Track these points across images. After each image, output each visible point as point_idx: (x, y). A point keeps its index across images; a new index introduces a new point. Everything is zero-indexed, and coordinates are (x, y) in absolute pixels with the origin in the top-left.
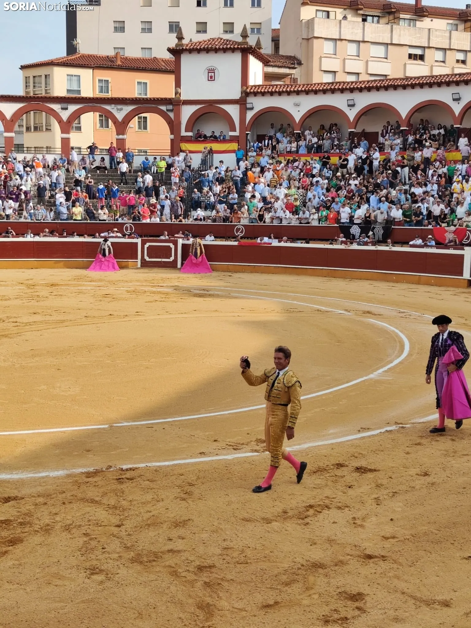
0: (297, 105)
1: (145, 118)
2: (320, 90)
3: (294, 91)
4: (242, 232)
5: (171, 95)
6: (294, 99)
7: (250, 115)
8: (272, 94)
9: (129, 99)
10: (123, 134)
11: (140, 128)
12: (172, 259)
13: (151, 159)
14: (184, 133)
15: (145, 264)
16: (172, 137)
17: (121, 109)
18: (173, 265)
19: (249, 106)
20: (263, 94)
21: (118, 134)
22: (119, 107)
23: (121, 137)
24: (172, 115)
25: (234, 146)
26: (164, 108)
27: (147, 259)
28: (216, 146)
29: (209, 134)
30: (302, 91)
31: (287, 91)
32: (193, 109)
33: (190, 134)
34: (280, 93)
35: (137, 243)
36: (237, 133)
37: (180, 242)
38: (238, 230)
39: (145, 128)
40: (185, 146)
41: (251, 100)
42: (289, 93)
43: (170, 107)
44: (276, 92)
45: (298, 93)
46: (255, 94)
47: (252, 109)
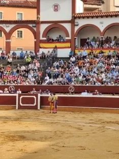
0: (102, 23)
1: (21, 32)
2: (113, 15)
3: (100, 16)
4: (73, 90)
5: (35, 19)
6: (100, 20)
7: (76, 28)
8: (88, 17)
9: (13, 21)
10: (9, 39)
11: (18, 37)
12: (35, 104)
13: (24, 52)
14: (41, 38)
15: (20, 107)
16: (35, 40)
17: (9, 26)
18: (35, 108)
19: (76, 24)
20: (83, 17)
21: (6, 39)
22: (8, 25)
23: (8, 40)
24: (35, 29)
25: (69, 45)
26: (31, 25)
27: (22, 105)
28: (58, 45)
29: (55, 38)
30: (104, 16)
31: (96, 16)
32: (46, 25)
33: (45, 39)
34: (92, 17)
35: (16, 96)
36: (70, 38)
37: (39, 95)
38: (70, 89)
39: (21, 37)
40: (42, 45)
41: (76, 21)
42: (97, 17)
43: (34, 25)
44: (90, 16)
45: (102, 17)
46: (79, 18)
47: (78, 25)
